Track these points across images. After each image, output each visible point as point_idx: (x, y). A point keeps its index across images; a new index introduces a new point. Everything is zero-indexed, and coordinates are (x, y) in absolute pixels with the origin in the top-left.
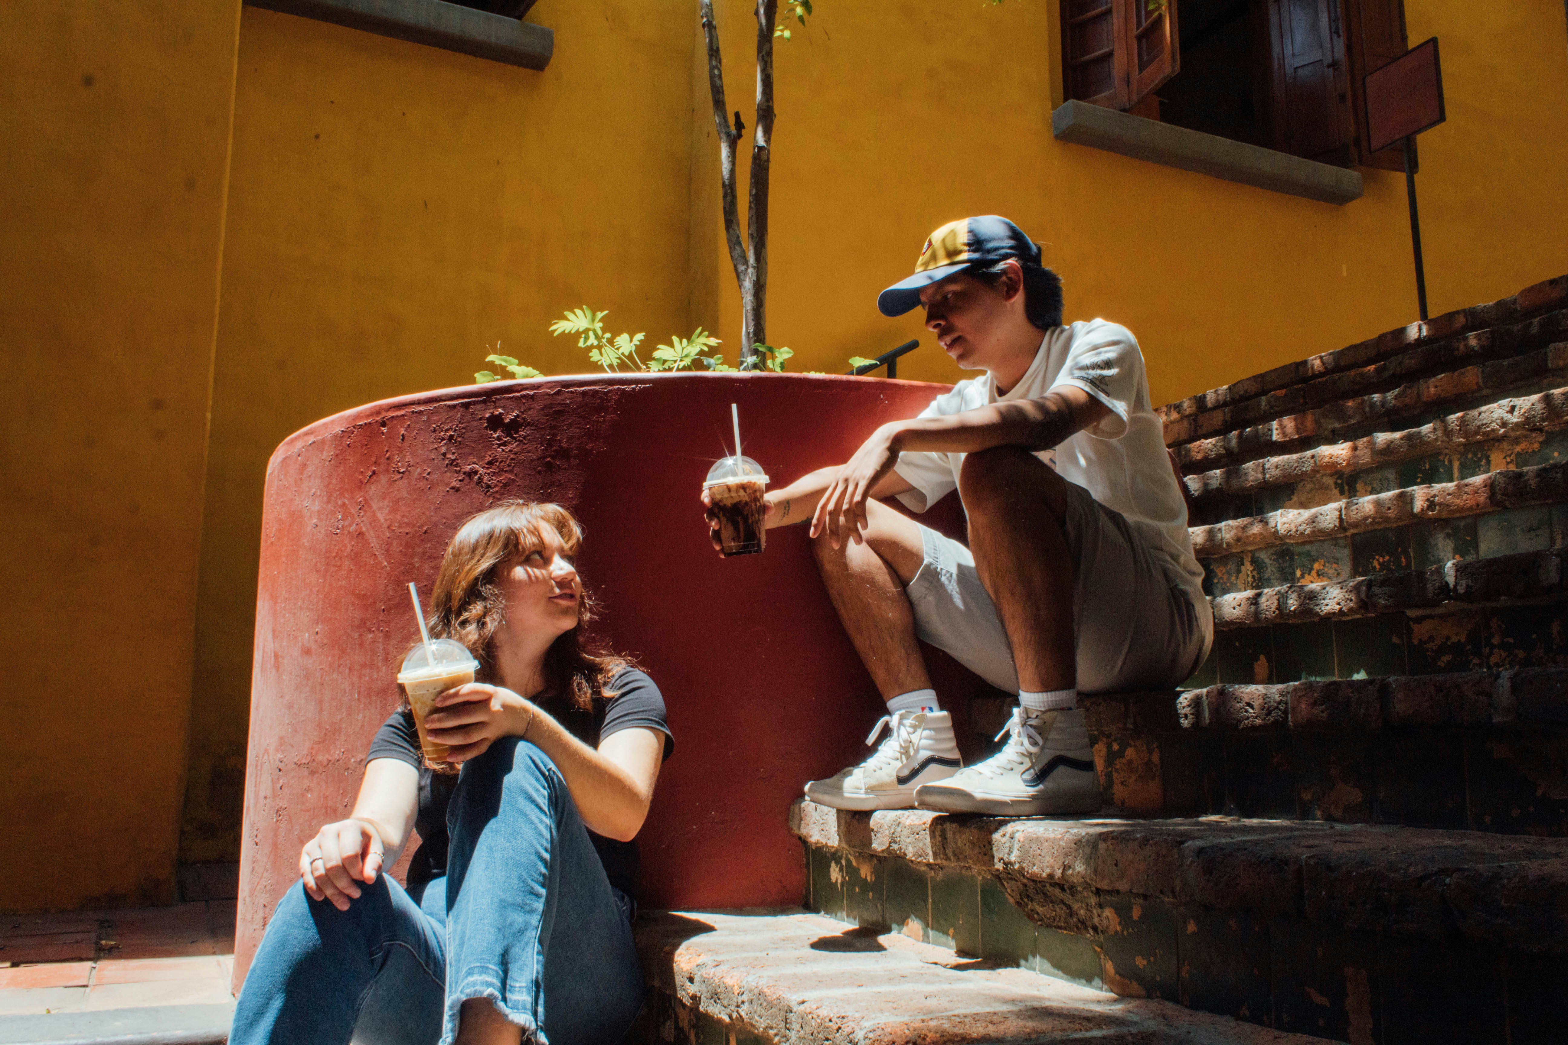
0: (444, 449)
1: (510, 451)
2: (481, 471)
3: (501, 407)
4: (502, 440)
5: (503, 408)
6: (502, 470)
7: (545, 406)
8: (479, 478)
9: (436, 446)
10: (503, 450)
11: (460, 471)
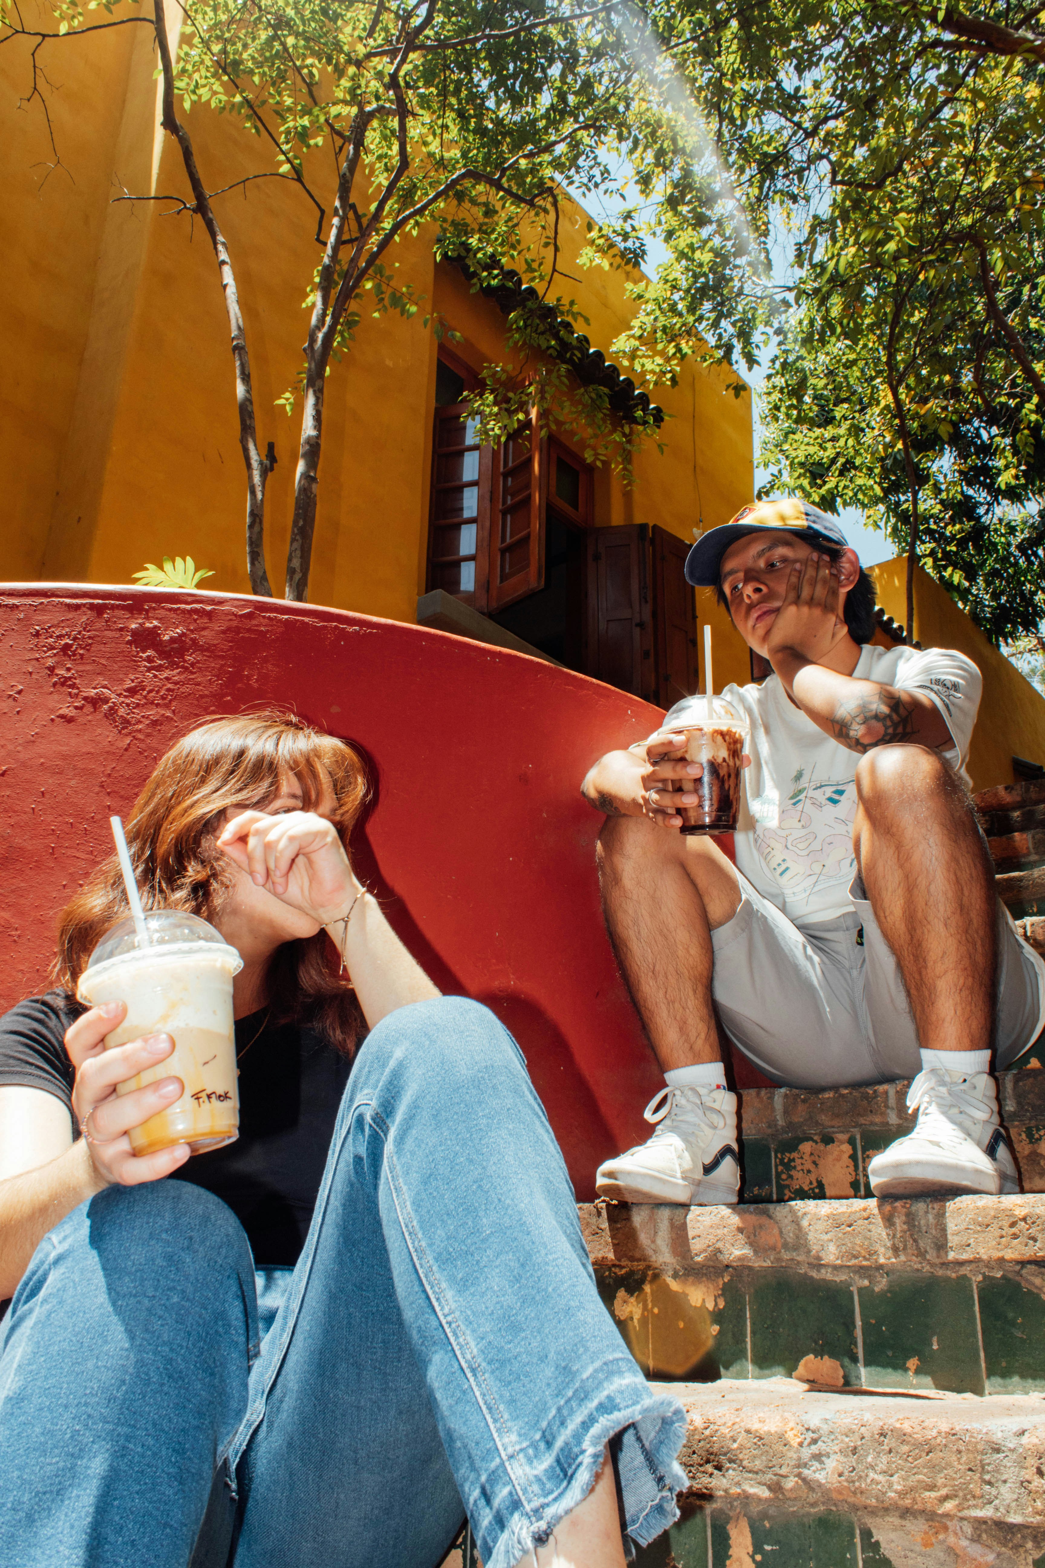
0: (50, 662)
1: (167, 679)
2: (114, 698)
3: (157, 619)
4: (154, 661)
5: (160, 619)
6: (152, 703)
7: (229, 629)
8: (111, 708)
9: (38, 656)
10: (155, 676)
11: (77, 695)
